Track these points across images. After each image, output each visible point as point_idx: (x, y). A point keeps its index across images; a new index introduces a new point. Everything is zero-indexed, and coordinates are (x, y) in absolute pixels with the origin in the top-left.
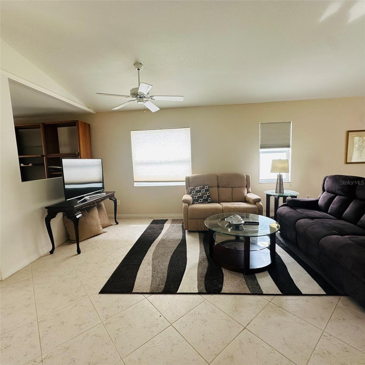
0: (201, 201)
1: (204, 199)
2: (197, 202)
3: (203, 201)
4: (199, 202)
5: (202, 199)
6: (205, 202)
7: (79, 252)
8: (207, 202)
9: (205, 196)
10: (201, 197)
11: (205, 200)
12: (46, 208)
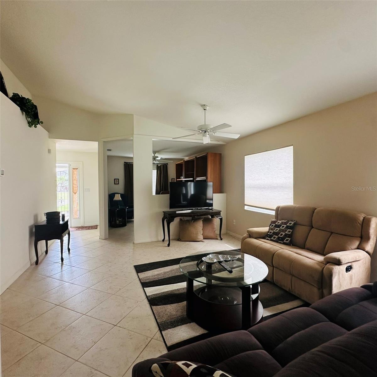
0: (274, 238)
1: (279, 237)
2: (268, 238)
3: (277, 239)
4: (272, 238)
5: (277, 237)
6: (279, 241)
7: (169, 245)
8: (282, 242)
9: (282, 233)
10: (277, 234)
11: (280, 239)
12: (163, 212)
